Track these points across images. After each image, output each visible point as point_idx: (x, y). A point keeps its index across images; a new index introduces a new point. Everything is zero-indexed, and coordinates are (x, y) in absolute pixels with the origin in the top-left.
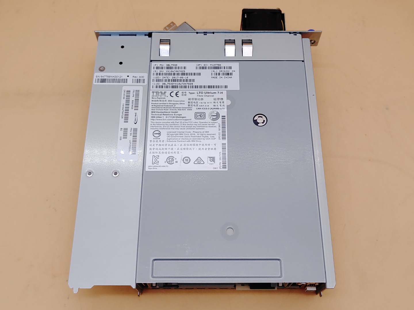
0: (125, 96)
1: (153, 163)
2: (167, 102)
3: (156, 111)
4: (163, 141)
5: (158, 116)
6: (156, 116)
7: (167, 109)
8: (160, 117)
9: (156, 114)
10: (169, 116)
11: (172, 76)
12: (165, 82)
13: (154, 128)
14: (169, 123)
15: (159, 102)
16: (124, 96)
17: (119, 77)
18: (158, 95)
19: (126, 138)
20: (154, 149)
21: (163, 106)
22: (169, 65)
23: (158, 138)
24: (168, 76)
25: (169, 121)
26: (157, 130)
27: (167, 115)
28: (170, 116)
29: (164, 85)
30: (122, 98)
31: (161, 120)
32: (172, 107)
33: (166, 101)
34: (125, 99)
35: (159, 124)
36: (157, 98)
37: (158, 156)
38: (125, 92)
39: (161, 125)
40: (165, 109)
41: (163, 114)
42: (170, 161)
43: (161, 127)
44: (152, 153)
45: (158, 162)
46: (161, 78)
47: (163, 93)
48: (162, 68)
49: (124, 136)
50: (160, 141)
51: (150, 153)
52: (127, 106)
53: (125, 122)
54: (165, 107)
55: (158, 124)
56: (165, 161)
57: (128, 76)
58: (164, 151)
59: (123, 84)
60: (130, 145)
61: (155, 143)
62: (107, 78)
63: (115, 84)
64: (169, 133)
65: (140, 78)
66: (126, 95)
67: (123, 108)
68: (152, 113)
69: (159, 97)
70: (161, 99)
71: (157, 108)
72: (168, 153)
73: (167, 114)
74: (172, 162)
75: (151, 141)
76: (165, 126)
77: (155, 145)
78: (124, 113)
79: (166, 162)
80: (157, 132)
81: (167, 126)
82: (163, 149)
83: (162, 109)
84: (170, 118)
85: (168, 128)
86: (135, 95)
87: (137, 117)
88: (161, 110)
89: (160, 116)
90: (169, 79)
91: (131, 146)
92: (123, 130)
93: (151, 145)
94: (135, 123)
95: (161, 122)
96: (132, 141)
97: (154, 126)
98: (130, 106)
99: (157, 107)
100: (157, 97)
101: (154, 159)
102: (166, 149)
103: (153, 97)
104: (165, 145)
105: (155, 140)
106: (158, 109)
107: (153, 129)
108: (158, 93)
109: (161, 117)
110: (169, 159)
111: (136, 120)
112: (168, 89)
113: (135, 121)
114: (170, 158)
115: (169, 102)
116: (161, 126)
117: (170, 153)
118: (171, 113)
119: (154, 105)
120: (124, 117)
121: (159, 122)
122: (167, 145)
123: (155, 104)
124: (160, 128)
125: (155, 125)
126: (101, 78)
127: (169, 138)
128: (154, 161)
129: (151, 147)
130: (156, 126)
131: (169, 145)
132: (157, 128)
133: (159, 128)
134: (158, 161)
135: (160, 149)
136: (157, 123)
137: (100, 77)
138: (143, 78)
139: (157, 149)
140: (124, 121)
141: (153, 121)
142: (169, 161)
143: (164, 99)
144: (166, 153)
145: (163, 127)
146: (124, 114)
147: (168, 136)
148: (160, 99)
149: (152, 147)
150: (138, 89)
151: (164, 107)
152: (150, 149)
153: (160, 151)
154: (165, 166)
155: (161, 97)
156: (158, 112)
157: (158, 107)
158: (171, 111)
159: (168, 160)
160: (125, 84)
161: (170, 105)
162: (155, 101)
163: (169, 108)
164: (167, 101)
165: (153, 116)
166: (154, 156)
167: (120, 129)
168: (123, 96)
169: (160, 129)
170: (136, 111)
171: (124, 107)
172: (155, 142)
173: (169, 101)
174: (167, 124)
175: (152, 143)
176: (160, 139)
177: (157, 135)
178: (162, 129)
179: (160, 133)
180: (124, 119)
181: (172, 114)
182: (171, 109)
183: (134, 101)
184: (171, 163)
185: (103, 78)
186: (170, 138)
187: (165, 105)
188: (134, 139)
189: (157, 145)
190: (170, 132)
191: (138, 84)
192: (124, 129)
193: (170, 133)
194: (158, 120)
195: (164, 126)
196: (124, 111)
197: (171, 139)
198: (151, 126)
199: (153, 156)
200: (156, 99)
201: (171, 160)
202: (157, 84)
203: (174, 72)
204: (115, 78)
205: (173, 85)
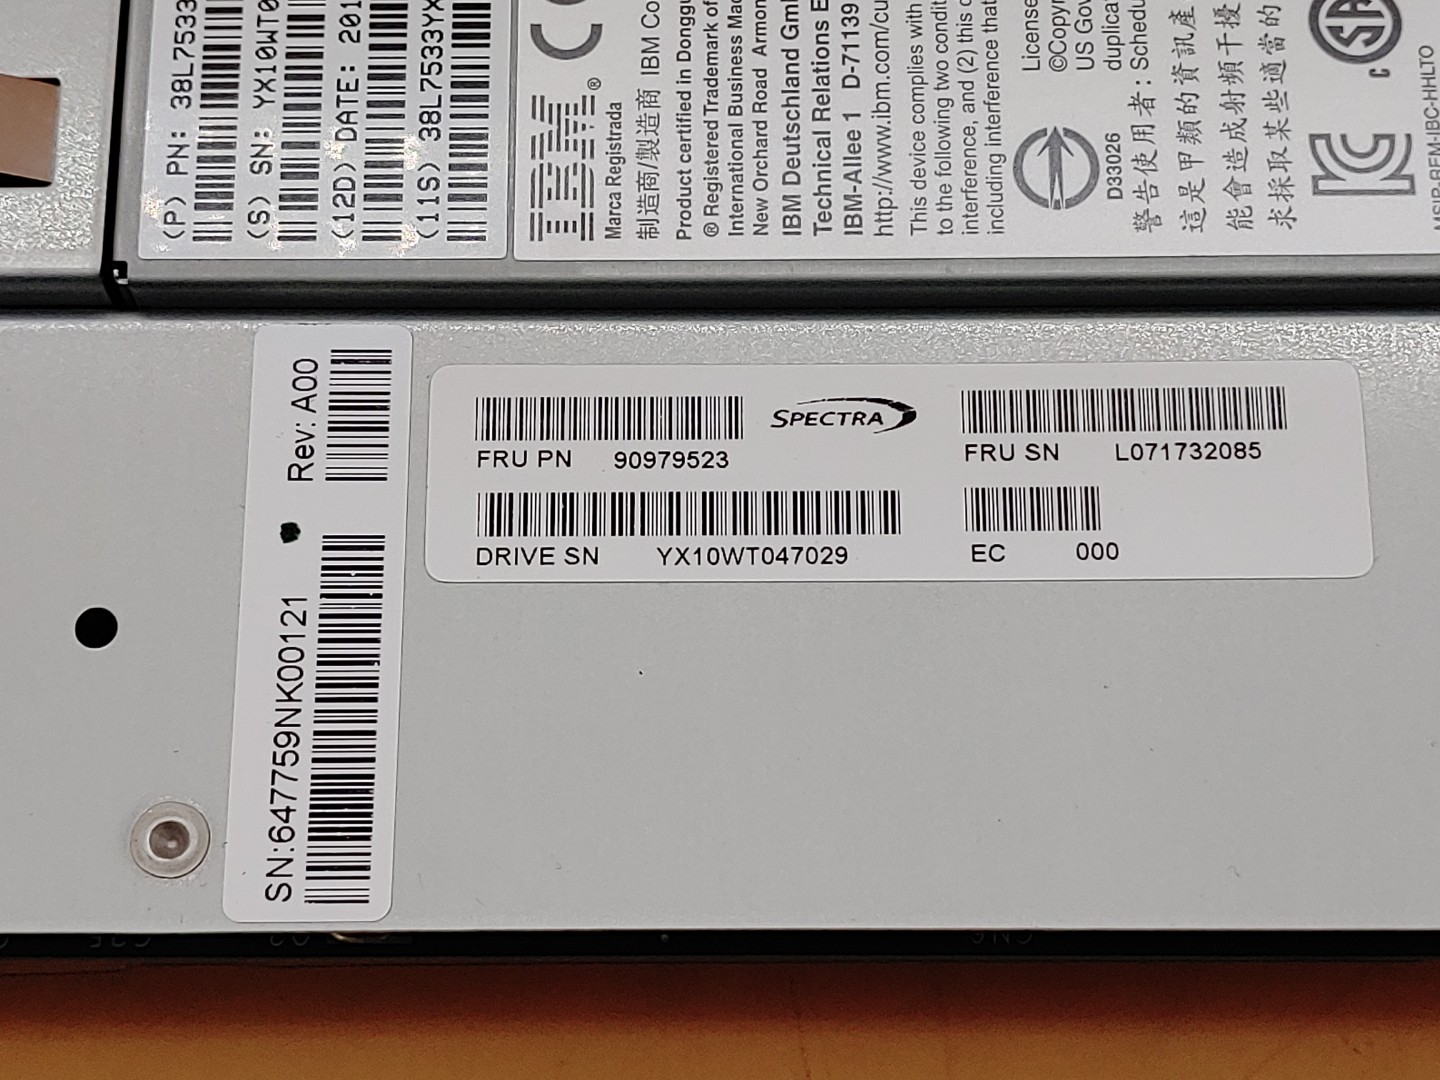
0: (561, 543)
1: (1405, 185)
2: (666, 80)
3: (775, 194)
4: (1137, 102)
5: (838, 169)
6: (840, 187)
7: (749, 80)
8: (854, 150)
9: (810, 182)
10: (834, 59)
11: (329, 42)
12: (412, 111)
13: (984, 195)
14: (917, 61)
15: (668, 162)
16: (559, 555)
17: (293, 627)
18: (575, 182)
19: (1090, 494)
20: (1234, 189)
21: (712, 125)
22: (181, 84)
23: (1102, 155)
24: (328, 87)
25: (900, 58)
26: (1007, 169)
27: (822, 79)
28: (836, 53)
29: (446, 125)
30: (585, 571)
31: (884, 132)
32: (724, 35)
33: (647, 98)
34: (605, 543)
35: (943, 153)
36: (612, 181)
37: (1321, 144)
38: (502, 554)
39: (945, 132)
40: (747, 105)
41: (819, 115)
42: (1360, 29)
43: (969, 131)
44: (1282, 206)
45: (1384, 144)
46: (358, 154)
47: (545, 127)
48: (218, 150)
49: (1064, 524)
50: (1140, 133)
51: (1285, 219)
52: (690, 514)
53: (891, 525)
54: (725, 97)
55: (931, 165)
56: (1372, 73)
57: (290, 532)
58: (1254, 84)
59: (392, 582)
60: (1174, 451)
61: (1168, 176)
62: (305, 770)
63: (388, 672)
64: (1045, 55)
65: (321, 402)
66: (545, 540)
67: (715, 556)
68: (807, 228)
69: (600, 166)
70: (629, 149)
71: (738, 178)
72: (1277, 57)
73: (807, 80)
74: (1378, 14)
75: (1145, 222)
76: (955, 92)
77: (1193, 176)
78: (777, 542)
79: (1378, 65)
80: (1037, 166)
81: (954, 76)
82: (1233, 103)
83: (749, 131)
84: (866, 52)
85: (981, 61)
86: (546, 445)
87: (822, 408)
88: (762, 142)
89: (839, 147)
90: (362, 73)
91: (1188, 436)
92: (987, 538)
93: (1196, 220)
94: (899, 415)
95: (919, 136)
96: (1126, 439)
97: (958, 200)
98: (692, 482)
99: (728, 184)
100: (602, 192)
101: (1353, 181)
102: (1229, 72)
103: (602, 221)
104: (1189, 86)
105: (1131, 179)
106: (749, 172)
107: (997, 204)
108: (550, 182)
109: (854, 136)
110: (1347, 42)
111: (870, 409)
112: (497, 77)
113: (877, 418)
114: (1336, 31)
115: (670, 68)
116: (957, 137)
117: (1274, 32)
118: (806, 44)
119: (697, 210)
120: (835, 541)
121: (919, 153)
122: (1188, 62)
123: (685, 201)
124: (982, 135)
125: (946, 190)
126: (302, 833)
127: (1101, 52)
128: (1372, 181)
129: (1217, 220)
130: (957, 180)
131: (1184, 45)
132: (983, 170)
133: (982, 153)
134: (1378, 138)
135: (1236, 131)
136: (920, 174)
137: (284, 850)
138: (326, 367)
139: (1237, 159)
140: (876, 537)
141: (902, 219)
142: (1368, 43)
143: (630, 114)
144: (1274, 70)
145: (969, 107)
146: (786, 540)
147: (1073, 63)
148: (632, 160)
149: (1218, 203)
150: (471, 421)
151: (722, 117)
152: (1240, 221)
153: (1254, 131)
154: (1429, 77)
155: (602, 146)
156: (793, 164)
157: (725, 176)
158: (775, 42)
159: (1357, 48)
160: (393, 559)
161: (699, 49)
162: (649, 204)
163: (736, 61)
164: (650, 83)
165: (838, 212)
166: (1316, 179)
167: (987, 571)
168: (560, 571)
169: (997, 143)
170: (755, 418)
171: (706, 542)
172: (1152, 178)
173: (650, 66)
174: (931, 75)
175: (1169, 206)
176: (1112, 138)
177: (1076, 167)
178: (994, 121)
179: (1044, 140)
180: (852, 541)
181: (808, 32)
182: (749, 42)
183: (628, 446)
184: (1387, 21)
185: (301, 821)
186: (1098, 38)
187: (699, 100)
188: (1105, 414)
189: (1186, 161)
190: (1032, 37)
191: (397, 416)
192: (981, 522)
193: (1043, 43)
194: (885, 168)
195: (959, 103)
196: (760, 539)
197: (1112, 29)
198: (960, 224)
199: (1317, 192)
200: (630, 191)
201: (1349, 25)
202: (430, 194)
203: (281, 28)
204: (310, 680)
205: (448, 31)
